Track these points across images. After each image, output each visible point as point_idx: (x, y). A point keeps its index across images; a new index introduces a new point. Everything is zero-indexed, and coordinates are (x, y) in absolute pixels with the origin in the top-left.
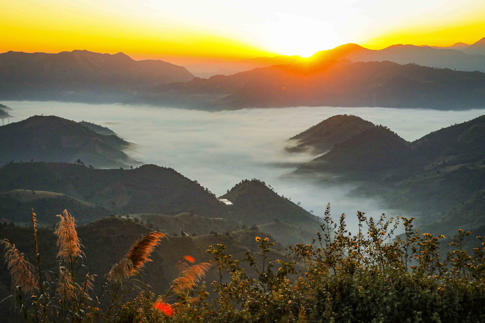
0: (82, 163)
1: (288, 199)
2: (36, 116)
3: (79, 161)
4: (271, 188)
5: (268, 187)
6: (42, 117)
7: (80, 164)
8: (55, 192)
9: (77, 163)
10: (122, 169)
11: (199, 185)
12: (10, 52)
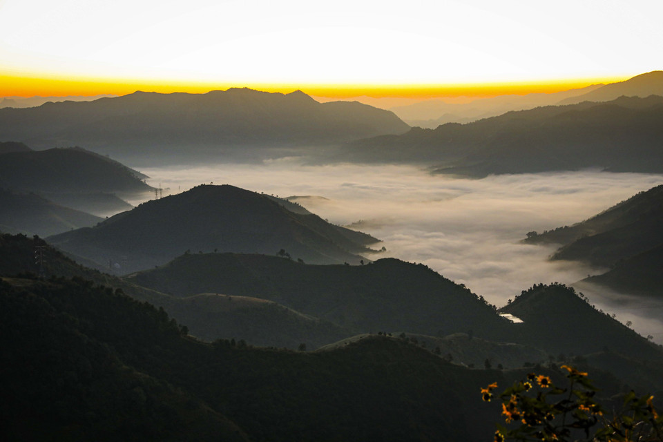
0: (288, 255)
1: (611, 316)
2: (203, 186)
3: (282, 252)
4: (583, 298)
5: (579, 296)
6: (211, 187)
7: (285, 257)
8: (257, 297)
9: (280, 256)
10: (348, 265)
11: (469, 290)
12: (138, 93)
